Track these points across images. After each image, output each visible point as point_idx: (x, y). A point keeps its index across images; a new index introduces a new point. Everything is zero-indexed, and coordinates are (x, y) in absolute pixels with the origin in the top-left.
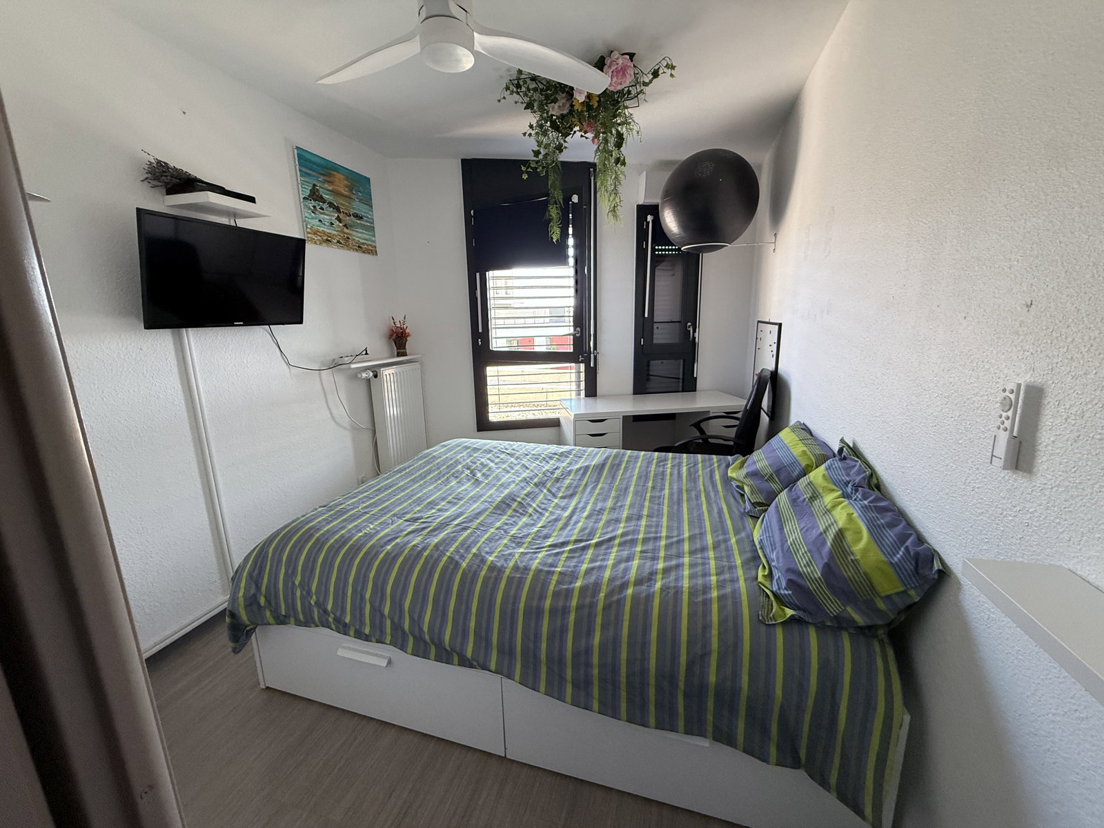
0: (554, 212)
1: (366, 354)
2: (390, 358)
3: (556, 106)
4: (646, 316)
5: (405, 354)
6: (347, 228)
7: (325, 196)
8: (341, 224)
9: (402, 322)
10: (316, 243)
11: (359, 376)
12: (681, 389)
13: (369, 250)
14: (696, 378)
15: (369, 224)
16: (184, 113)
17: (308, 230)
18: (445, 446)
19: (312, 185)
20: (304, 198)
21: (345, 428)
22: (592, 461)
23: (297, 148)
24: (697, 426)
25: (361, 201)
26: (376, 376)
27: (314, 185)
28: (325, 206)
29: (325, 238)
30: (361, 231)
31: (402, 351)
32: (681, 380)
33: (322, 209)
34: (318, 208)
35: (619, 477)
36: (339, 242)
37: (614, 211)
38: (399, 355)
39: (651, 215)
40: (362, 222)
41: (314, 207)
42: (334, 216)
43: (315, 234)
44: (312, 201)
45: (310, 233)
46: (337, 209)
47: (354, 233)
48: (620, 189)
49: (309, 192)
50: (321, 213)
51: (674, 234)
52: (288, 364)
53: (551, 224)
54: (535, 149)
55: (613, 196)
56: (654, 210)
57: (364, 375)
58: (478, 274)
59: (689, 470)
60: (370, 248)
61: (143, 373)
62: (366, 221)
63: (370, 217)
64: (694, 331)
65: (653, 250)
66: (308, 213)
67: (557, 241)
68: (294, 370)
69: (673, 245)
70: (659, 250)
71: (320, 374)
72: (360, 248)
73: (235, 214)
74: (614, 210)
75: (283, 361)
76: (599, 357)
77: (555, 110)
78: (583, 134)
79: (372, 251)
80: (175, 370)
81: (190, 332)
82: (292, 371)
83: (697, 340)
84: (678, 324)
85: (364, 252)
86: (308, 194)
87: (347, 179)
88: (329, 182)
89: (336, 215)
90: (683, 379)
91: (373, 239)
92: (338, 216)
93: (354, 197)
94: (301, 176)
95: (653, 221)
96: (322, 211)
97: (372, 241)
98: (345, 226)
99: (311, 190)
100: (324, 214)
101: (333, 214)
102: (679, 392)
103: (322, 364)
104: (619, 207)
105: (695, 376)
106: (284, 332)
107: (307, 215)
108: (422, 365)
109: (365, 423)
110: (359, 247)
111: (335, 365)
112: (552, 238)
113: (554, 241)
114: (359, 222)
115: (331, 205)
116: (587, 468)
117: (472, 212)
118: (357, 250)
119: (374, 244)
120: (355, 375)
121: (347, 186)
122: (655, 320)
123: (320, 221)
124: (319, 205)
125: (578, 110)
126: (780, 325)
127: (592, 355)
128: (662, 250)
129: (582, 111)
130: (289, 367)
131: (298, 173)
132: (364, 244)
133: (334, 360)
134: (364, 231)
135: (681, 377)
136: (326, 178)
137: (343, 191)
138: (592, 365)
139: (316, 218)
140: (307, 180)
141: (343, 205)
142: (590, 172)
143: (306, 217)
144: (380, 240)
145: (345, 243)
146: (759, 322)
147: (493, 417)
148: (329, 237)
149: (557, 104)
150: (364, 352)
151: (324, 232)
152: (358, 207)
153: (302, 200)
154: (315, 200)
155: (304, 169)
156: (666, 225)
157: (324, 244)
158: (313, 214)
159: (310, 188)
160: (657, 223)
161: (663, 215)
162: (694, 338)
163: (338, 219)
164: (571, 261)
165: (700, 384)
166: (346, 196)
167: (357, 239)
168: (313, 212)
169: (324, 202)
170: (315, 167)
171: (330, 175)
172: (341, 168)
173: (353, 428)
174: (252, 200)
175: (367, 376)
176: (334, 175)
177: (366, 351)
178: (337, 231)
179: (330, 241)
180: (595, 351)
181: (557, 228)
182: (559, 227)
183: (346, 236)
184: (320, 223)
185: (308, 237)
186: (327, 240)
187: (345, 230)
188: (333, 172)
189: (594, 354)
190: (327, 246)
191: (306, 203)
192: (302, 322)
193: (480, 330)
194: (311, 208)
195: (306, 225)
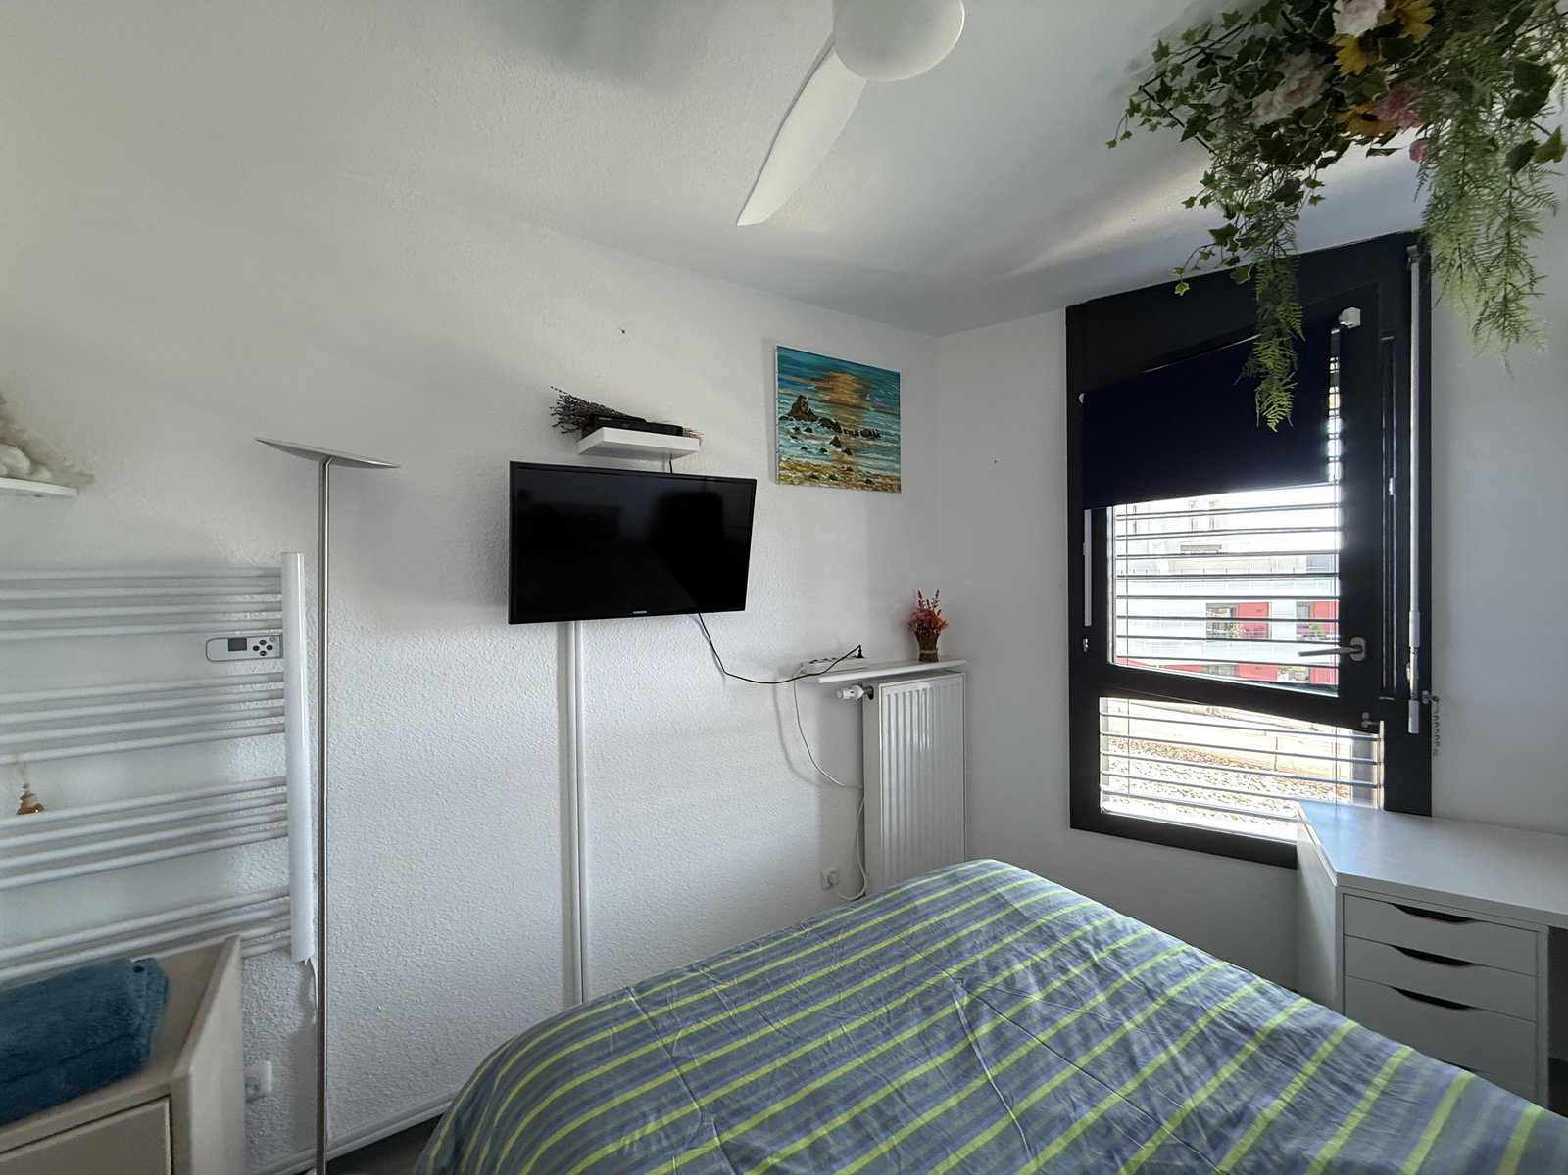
0: (1271, 356)
1: (860, 656)
2: (912, 663)
3: (1280, 93)
5: (933, 659)
6: (850, 454)
7: (817, 411)
8: (839, 450)
9: (931, 601)
10: (792, 483)
11: (839, 695)
13: (886, 484)
15: (889, 444)
16: (624, 332)
17: (782, 465)
19: (796, 398)
20: (781, 419)
21: (807, 781)
23: (779, 348)
25: (878, 409)
26: (871, 697)
27: (801, 397)
28: (814, 426)
29: (809, 473)
30: (875, 456)
31: (928, 652)
33: (809, 430)
34: (802, 430)
36: (832, 477)
38: (924, 659)
40: (878, 442)
41: (797, 429)
42: (827, 439)
44: (794, 422)
45: (783, 469)
46: (836, 428)
47: (861, 461)
49: (790, 408)
50: (807, 437)
52: (723, 671)
53: (1263, 385)
54: (1217, 229)
55: (1499, 272)
57: (847, 694)
58: (1088, 514)
60: (888, 481)
61: (510, 681)
62: (887, 440)
63: (893, 432)
66: (785, 440)
67: (1281, 425)
68: (730, 681)
71: (773, 690)
72: (869, 483)
73: (672, 456)
74: (1504, 313)
75: (714, 666)
78: (1378, 146)
79: (892, 485)
80: (553, 678)
81: (583, 626)
82: (727, 683)
85: (875, 489)
86: (788, 412)
87: (859, 379)
88: (825, 389)
89: (833, 437)
91: (897, 466)
92: (836, 438)
93: (867, 405)
94: (780, 387)
96: (808, 434)
97: (894, 470)
98: (847, 452)
99: (793, 407)
100: (812, 437)
101: (827, 436)
103: (782, 671)
106: (720, 624)
107: (782, 442)
108: (967, 681)
109: (847, 774)
110: (868, 481)
111: (802, 674)
112: (1265, 420)
113: (1272, 425)
114: (871, 442)
115: (825, 422)
117: (1081, 397)
118: (862, 487)
119: (897, 475)
121: (856, 391)
123: (804, 448)
124: (805, 425)
127: (1413, 706)
129: (1368, 68)
130: (724, 677)
131: (777, 383)
132: (877, 476)
133: (802, 665)
134: (880, 456)
136: (821, 384)
137: (849, 400)
138: (1411, 730)
139: (797, 446)
140: (789, 391)
141: (846, 420)
142: (1407, 255)
143: (780, 445)
144: (909, 468)
145: (843, 477)
147: (1110, 805)
148: (817, 471)
149: (1282, 90)
150: (857, 653)
151: (808, 465)
152: (872, 419)
153: (777, 421)
154: (798, 419)
155: (786, 377)
157: (807, 483)
158: (792, 440)
159: (792, 403)
163: (836, 443)
164: (1334, 470)
166: (854, 407)
167: (866, 469)
168: (793, 437)
170: (804, 370)
173: (824, 783)
174: (678, 431)
175: (852, 695)
176: (836, 377)
177: (860, 651)
178: (830, 461)
179: (817, 478)
180: (1425, 693)
181: (1283, 394)
182: (1286, 390)
183: (846, 466)
184: (803, 452)
185: (780, 475)
186: (813, 477)
187: (847, 458)
188: (834, 374)
189: (1419, 698)
190: (812, 485)
191: (784, 426)
192: (742, 608)
193: (1088, 622)
194: (792, 431)
195: (780, 457)
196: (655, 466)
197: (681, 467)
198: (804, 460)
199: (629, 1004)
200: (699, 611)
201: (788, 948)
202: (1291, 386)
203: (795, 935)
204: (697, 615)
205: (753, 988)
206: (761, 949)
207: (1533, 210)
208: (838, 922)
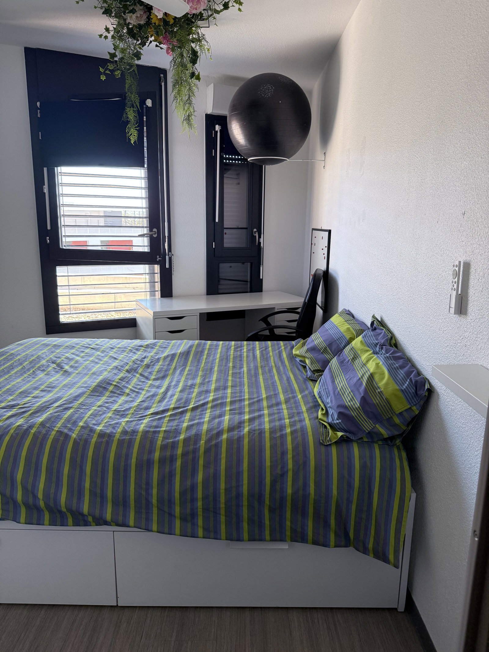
0: (131, 115)
3: (134, 16)
4: (217, 220)
12: (249, 290)
14: (262, 279)
18: (22, 345)
22: (177, 349)
24: (265, 320)
32: (249, 283)
35: (204, 361)
37: (189, 120)
39: (219, 125)
48: (193, 99)
51: (241, 146)
53: (129, 126)
55: (187, 105)
56: (222, 120)
58: (45, 170)
59: (261, 353)
64: (260, 237)
65: (222, 158)
69: (238, 154)
70: (226, 159)
76: (174, 259)
77: (133, 20)
78: (158, 44)
83: (262, 245)
84: (245, 230)
90: (251, 282)
95: (221, 130)
102: (247, 292)
104: (193, 117)
105: (261, 278)
112: (130, 140)
113: (132, 142)
117: (38, 104)
122: (225, 227)
125: (155, 23)
126: (330, 232)
127: (167, 257)
128: (229, 159)
129: (159, 26)
135: (249, 280)
138: (167, 266)
142: (160, 78)
146: (313, 229)
147: (64, 319)
149: (135, 15)
156: (234, 137)
160: (225, 133)
161: (231, 128)
162: (260, 243)
164: (146, 162)
165: (266, 285)
180: (170, 253)
181: (135, 131)
182: (136, 130)
189: (169, 255)
193: (49, 228)
202: (137, 128)
207: (194, 88)
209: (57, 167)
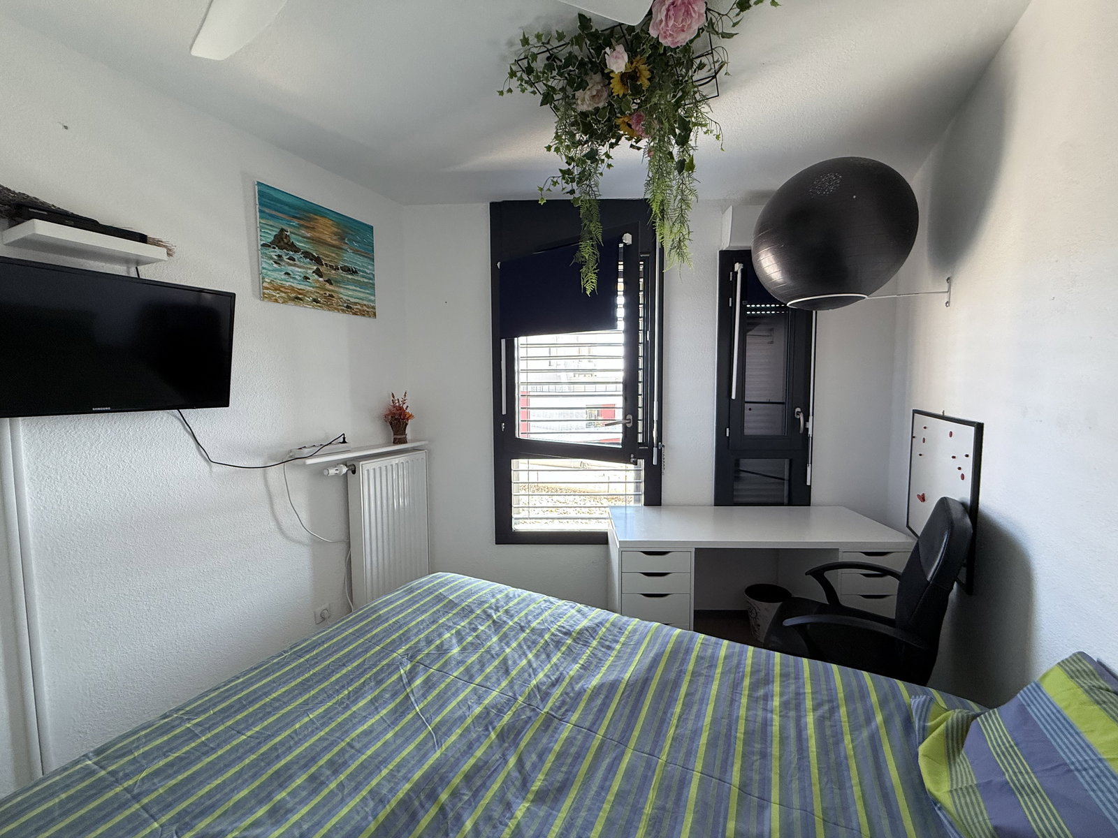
0: (587, 251)
1: (344, 442)
2: (387, 445)
3: (588, 94)
4: (733, 397)
5: (405, 441)
6: (331, 284)
8: (321, 279)
9: (401, 400)
10: (276, 301)
11: (325, 472)
12: (786, 501)
13: (364, 311)
14: (810, 486)
15: (366, 280)
16: (66, 127)
17: (265, 284)
19: (278, 230)
20: (263, 245)
21: (300, 542)
23: (259, 184)
24: (819, 575)
25: (355, 252)
26: (354, 472)
27: (282, 230)
29: (293, 295)
30: (354, 288)
31: (399, 437)
32: (786, 483)
33: (292, 259)
34: (285, 258)
36: (315, 300)
37: (679, 247)
38: (396, 442)
39: (740, 263)
40: (356, 278)
41: (279, 256)
42: (310, 269)
43: (276, 290)
44: (277, 249)
45: (267, 288)
46: (318, 261)
47: (342, 291)
48: (689, 215)
49: (273, 238)
50: (291, 265)
51: (776, 284)
52: (209, 460)
53: (583, 270)
54: (563, 169)
55: (677, 226)
56: (746, 257)
57: (332, 471)
58: (503, 341)
60: (365, 308)
62: (363, 277)
63: (368, 272)
64: (806, 420)
65: (743, 309)
66: (268, 264)
67: (593, 292)
68: (216, 468)
69: (772, 300)
70: (751, 309)
71: (265, 471)
72: (349, 308)
73: (138, 262)
75: (199, 457)
76: (665, 452)
77: (585, 101)
78: (634, 144)
79: (369, 312)
81: (20, 422)
82: (214, 470)
83: (810, 433)
84: (780, 406)
85: (355, 314)
86: (270, 240)
87: (338, 225)
88: (307, 227)
89: (315, 268)
90: (790, 481)
91: (372, 298)
92: (318, 269)
93: (345, 247)
94: (261, 217)
95: (742, 270)
96: (291, 262)
97: (370, 301)
98: (329, 281)
99: (275, 236)
101: (309, 266)
102: (782, 504)
103: (271, 458)
104: (687, 242)
105: (808, 484)
106: (202, 419)
108: (429, 454)
109: (337, 532)
110: (348, 307)
111: (291, 458)
112: (585, 289)
113: (588, 293)
114: (350, 277)
115: (307, 255)
116: (613, 686)
117: (498, 264)
118: (343, 310)
119: (372, 305)
120: (320, 471)
121: (335, 234)
122: (746, 400)
123: (287, 274)
124: (287, 254)
125: (618, 95)
126: (979, 428)
127: (655, 450)
128: (756, 309)
129: (624, 95)
130: (211, 467)
131: (258, 214)
132: (356, 304)
133: (291, 451)
134: (358, 289)
135: (786, 477)
136: (302, 222)
137: (329, 240)
138: (655, 462)
139: (281, 271)
140: (271, 223)
141: (327, 256)
143: (263, 268)
144: (381, 301)
145: (326, 301)
146: (915, 412)
147: (519, 526)
148: (300, 294)
149: (588, 93)
150: (341, 440)
151: (292, 289)
152: (350, 259)
153: (260, 247)
156: (764, 273)
157: (290, 303)
158: (275, 265)
159: (275, 233)
160: (751, 273)
161: (759, 262)
162: (806, 430)
163: (318, 272)
164: (621, 325)
165: (815, 496)
166: (333, 246)
167: (346, 297)
168: (276, 263)
169: (296, 250)
170: (287, 208)
171: (311, 219)
172: (331, 213)
173: (316, 542)
174: (142, 238)
175: (337, 472)
176: (316, 219)
177: (344, 438)
178: (313, 288)
179: (300, 299)
180: (660, 443)
181: (593, 275)
182: (594, 273)
183: (328, 293)
184: (287, 277)
185: (264, 294)
186: (298, 298)
187: (328, 286)
188: (316, 217)
189: (657, 447)
190: (296, 305)
191: (266, 252)
192: (227, 405)
193: (504, 412)
194: (275, 257)
195: (263, 278)
196: (119, 269)
197: (147, 273)
198: (288, 284)
199: (87, 766)
200: (178, 407)
201: (267, 673)
202: (596, 271)
203: (275, 661)
204: (176, 411)
205: (227, 713)
206: (241, 680)
207: (690, 197)
208: (314, 641)
209: (517, 337)
